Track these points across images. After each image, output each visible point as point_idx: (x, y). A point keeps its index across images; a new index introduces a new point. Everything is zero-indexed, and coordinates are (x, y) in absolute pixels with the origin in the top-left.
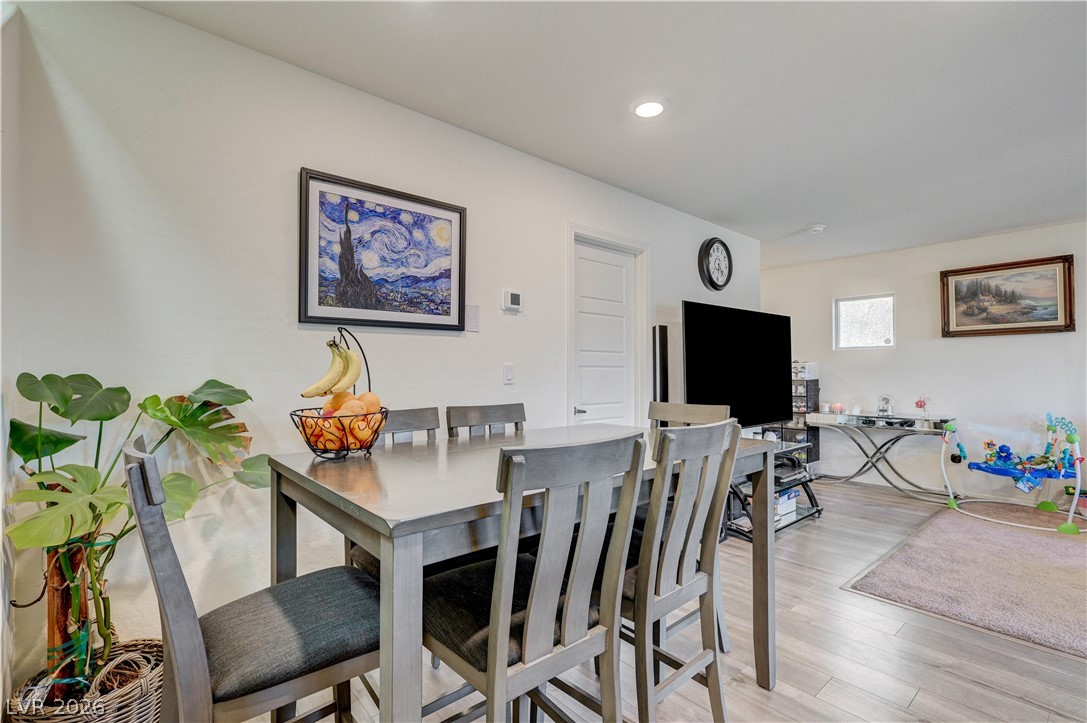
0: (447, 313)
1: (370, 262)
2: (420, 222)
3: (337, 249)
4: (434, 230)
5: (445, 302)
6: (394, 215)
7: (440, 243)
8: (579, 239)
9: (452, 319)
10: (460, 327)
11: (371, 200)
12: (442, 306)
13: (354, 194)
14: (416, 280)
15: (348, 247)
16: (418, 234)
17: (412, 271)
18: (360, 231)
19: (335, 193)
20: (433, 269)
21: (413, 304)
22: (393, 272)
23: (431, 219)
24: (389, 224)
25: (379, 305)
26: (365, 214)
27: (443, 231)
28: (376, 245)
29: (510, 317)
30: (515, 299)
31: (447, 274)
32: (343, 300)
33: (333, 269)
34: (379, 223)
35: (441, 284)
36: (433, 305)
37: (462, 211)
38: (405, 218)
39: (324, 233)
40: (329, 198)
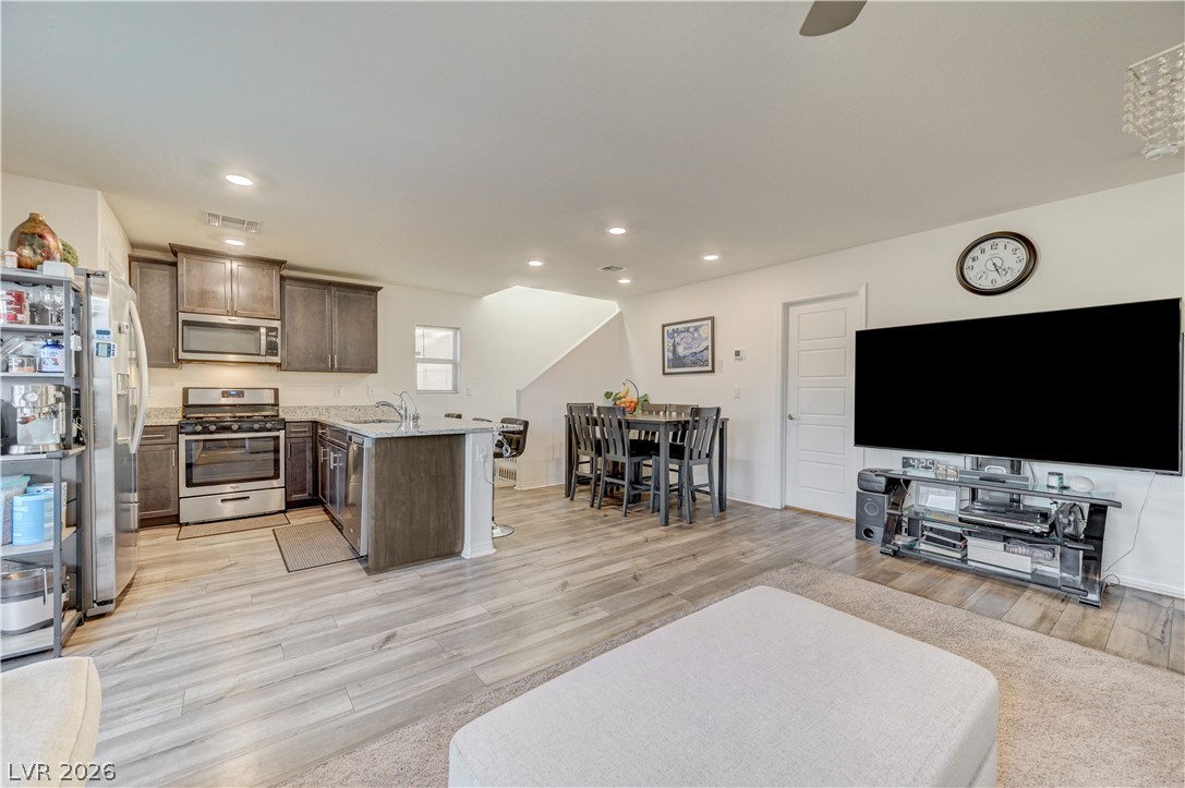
0: (708, 365)
1: (681, 351)
2: (696, 329)
3: (672, 348)
4: (701, 330)
5: (706, 361)
6: (687, 330)
7: (704, 335)
8: (786, 305)
9: (709, 368)
10: (713, 371)
11: (680, 327)
12: (706, 363)
13: (676, 327)
14: (695, 353)
15: (674, 346)
16: (696, 335)
17: (694, 350)
18: (678, 340)
19: (670, 329)
20: (701, 348)
21: (694, 364)
22: (688, 352)
23: (700, 326)
24: (685, 334)
25: (684, 366)
26: (679, 333)
27: (706, 330)
28: (682, 343)
29: (736, 362)
30: (737, 353)
31: (707, 348)
32: (674, 367)
33: (671, 356)
34: (683, 335)
35: (705, 353)
36: (702, 363)
37: (712, 319)
38: (691, 330)
39: (669, 344)
40: (670, 331)
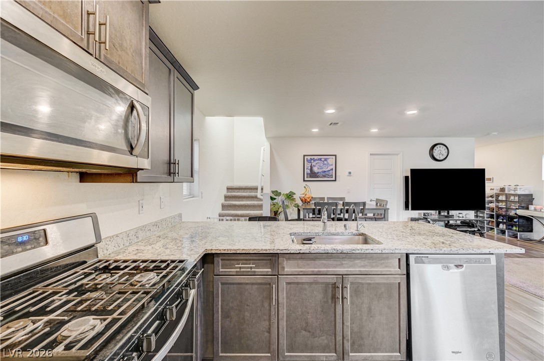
0: (332, 178)
1: (315, 169)
2: (326, 160)
3: (310, 168)
4: (329, 161)
6: (320, 159)
7: (330, 163)
8: (371, 154)
9: (334, 179)
10: (335, 180)
11: (315, 157)
12: (331, 176)
13: (312, 157)
14: (325, 171)
15: (311, 167)
16: (325, 162)
17: (324, 170)
18: (314, 164)
19: (309, 158)
20: (328, 169)
21: (324, 176)
22: (320, 171)
23: (328, 159)
24: (319, 161)
25: (317, 177)
26: (314, 160)
27: (331, 161)
28: (317, 166)
29: (349, 177)
30: (350, 173)
31: (332, 169)
32: (311, 177)
33: (309, 172)
34: (317, 162)
35: (331, 171)
36: (330, 176)
37: (335, 156)
38: (323, 160)
39: (308, 165)
40: (309, 159)
